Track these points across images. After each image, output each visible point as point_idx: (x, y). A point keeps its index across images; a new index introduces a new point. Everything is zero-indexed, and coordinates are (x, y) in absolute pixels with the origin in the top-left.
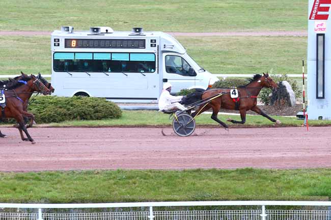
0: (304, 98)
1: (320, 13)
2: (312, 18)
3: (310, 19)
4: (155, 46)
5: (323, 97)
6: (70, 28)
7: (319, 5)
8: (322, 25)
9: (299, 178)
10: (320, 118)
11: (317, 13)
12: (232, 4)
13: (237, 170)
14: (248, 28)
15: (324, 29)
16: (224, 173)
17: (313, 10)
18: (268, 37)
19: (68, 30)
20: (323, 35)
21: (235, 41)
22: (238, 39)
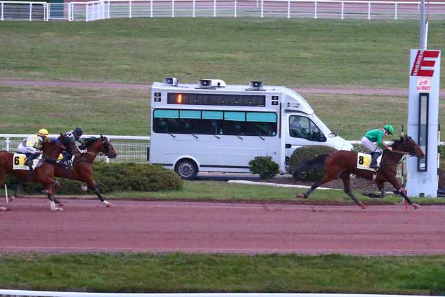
0: (402, 170)
1: (423, 68)
2: (414, 74)
3: (412, 75)
4: (277, 104)
5: (426, 170)
6: (174, 79)
7: (423, 58)
8: (425, 82)
9: (396, 267)
10: (422, 195)
11: (419, 68)
12: (318, 55)
13: (321, 256)
14: (337, 84)
15: (429, 87)
16: (305, 258)
17: (415, 64)
18: (360, 95)
19: (172, 83)
20: (427, 95)
21: (321, 99)
22: (324, 97)
